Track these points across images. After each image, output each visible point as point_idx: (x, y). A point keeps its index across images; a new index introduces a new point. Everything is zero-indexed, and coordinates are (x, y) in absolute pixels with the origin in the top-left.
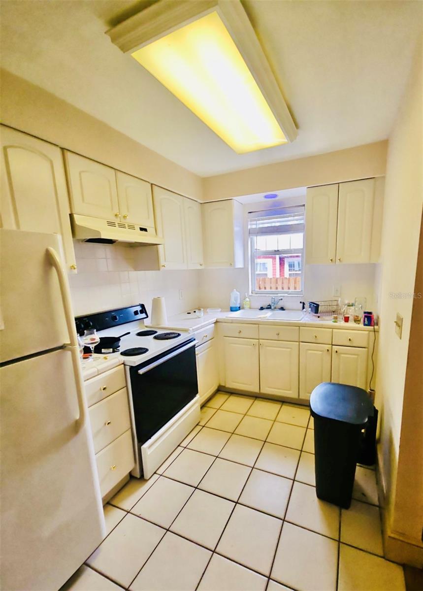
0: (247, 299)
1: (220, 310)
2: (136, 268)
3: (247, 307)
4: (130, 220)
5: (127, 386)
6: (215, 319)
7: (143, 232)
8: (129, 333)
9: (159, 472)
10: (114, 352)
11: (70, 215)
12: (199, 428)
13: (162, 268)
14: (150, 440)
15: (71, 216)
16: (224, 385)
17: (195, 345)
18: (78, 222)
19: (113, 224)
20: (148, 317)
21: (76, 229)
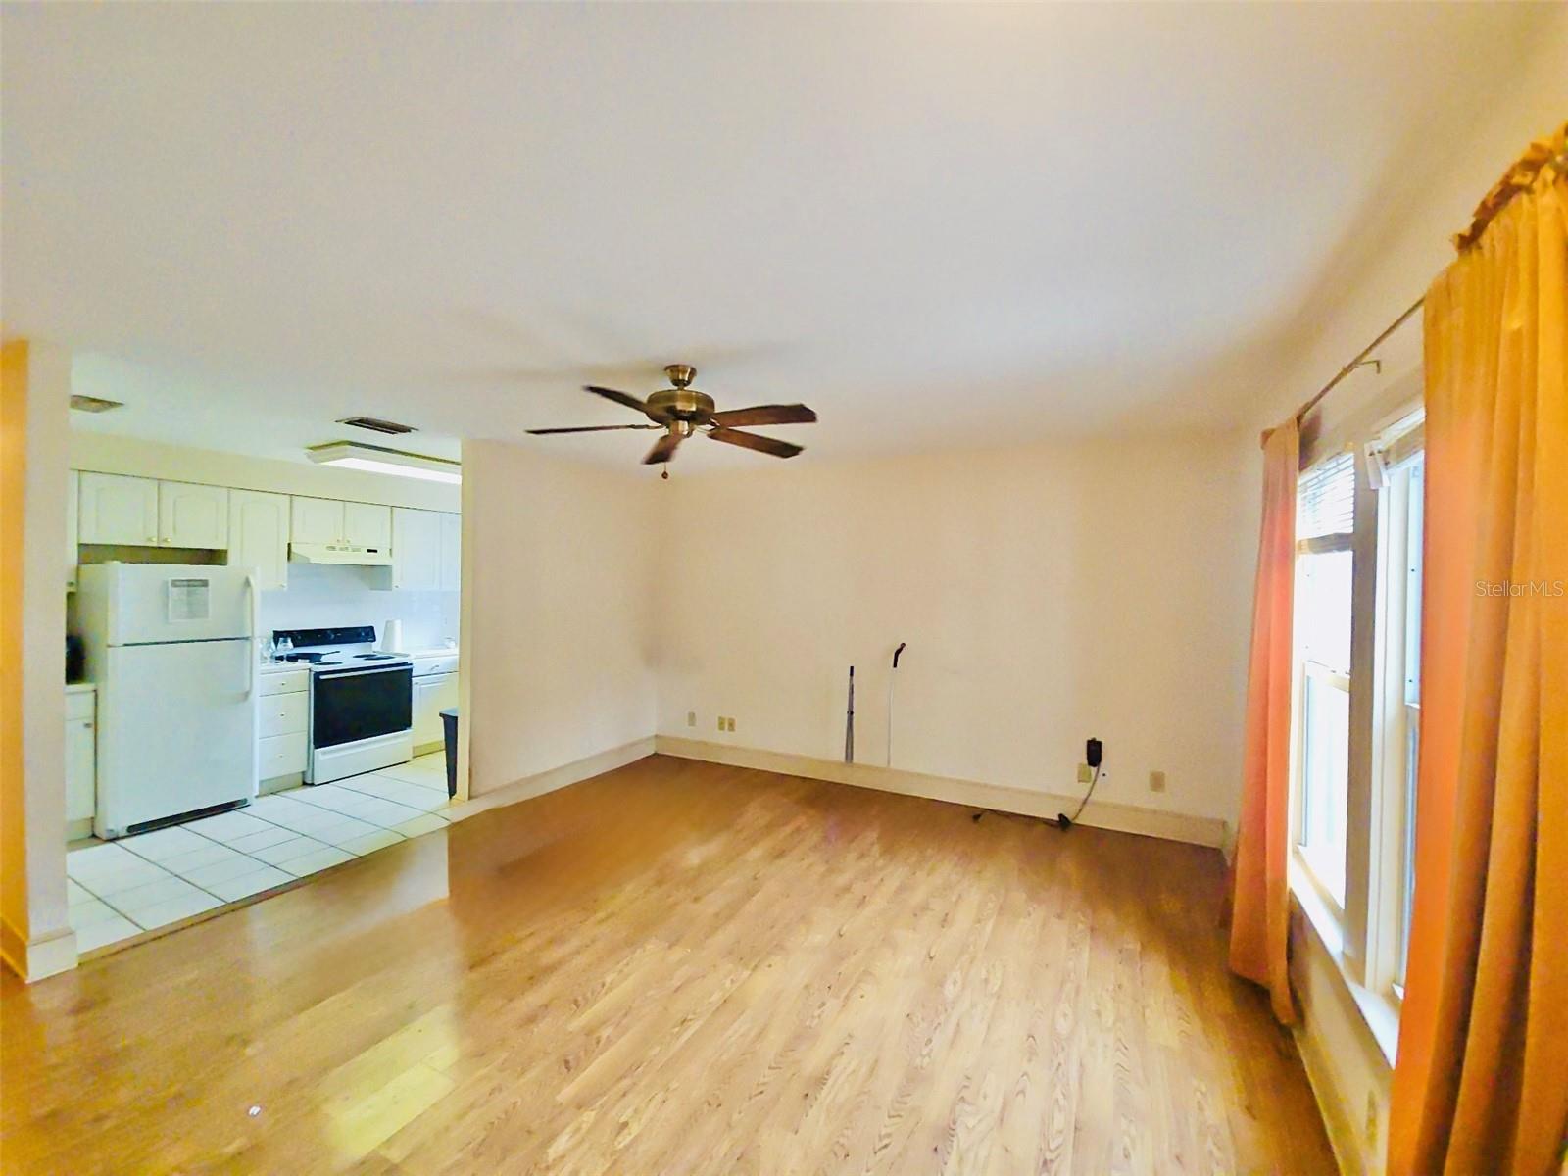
2: (373, 588)
4: (355, 543)
5: (309, 690)
7: (372, 554)
8: (338, 651)
10: (310, 662)
11: (288, 543)
13: (394, 589)
14: (327, 748)
15: (290, 545)
17: (411, 670)
18: (293, 549)
19: (333, 548)
20: (375, 640)
21: (292, 555)
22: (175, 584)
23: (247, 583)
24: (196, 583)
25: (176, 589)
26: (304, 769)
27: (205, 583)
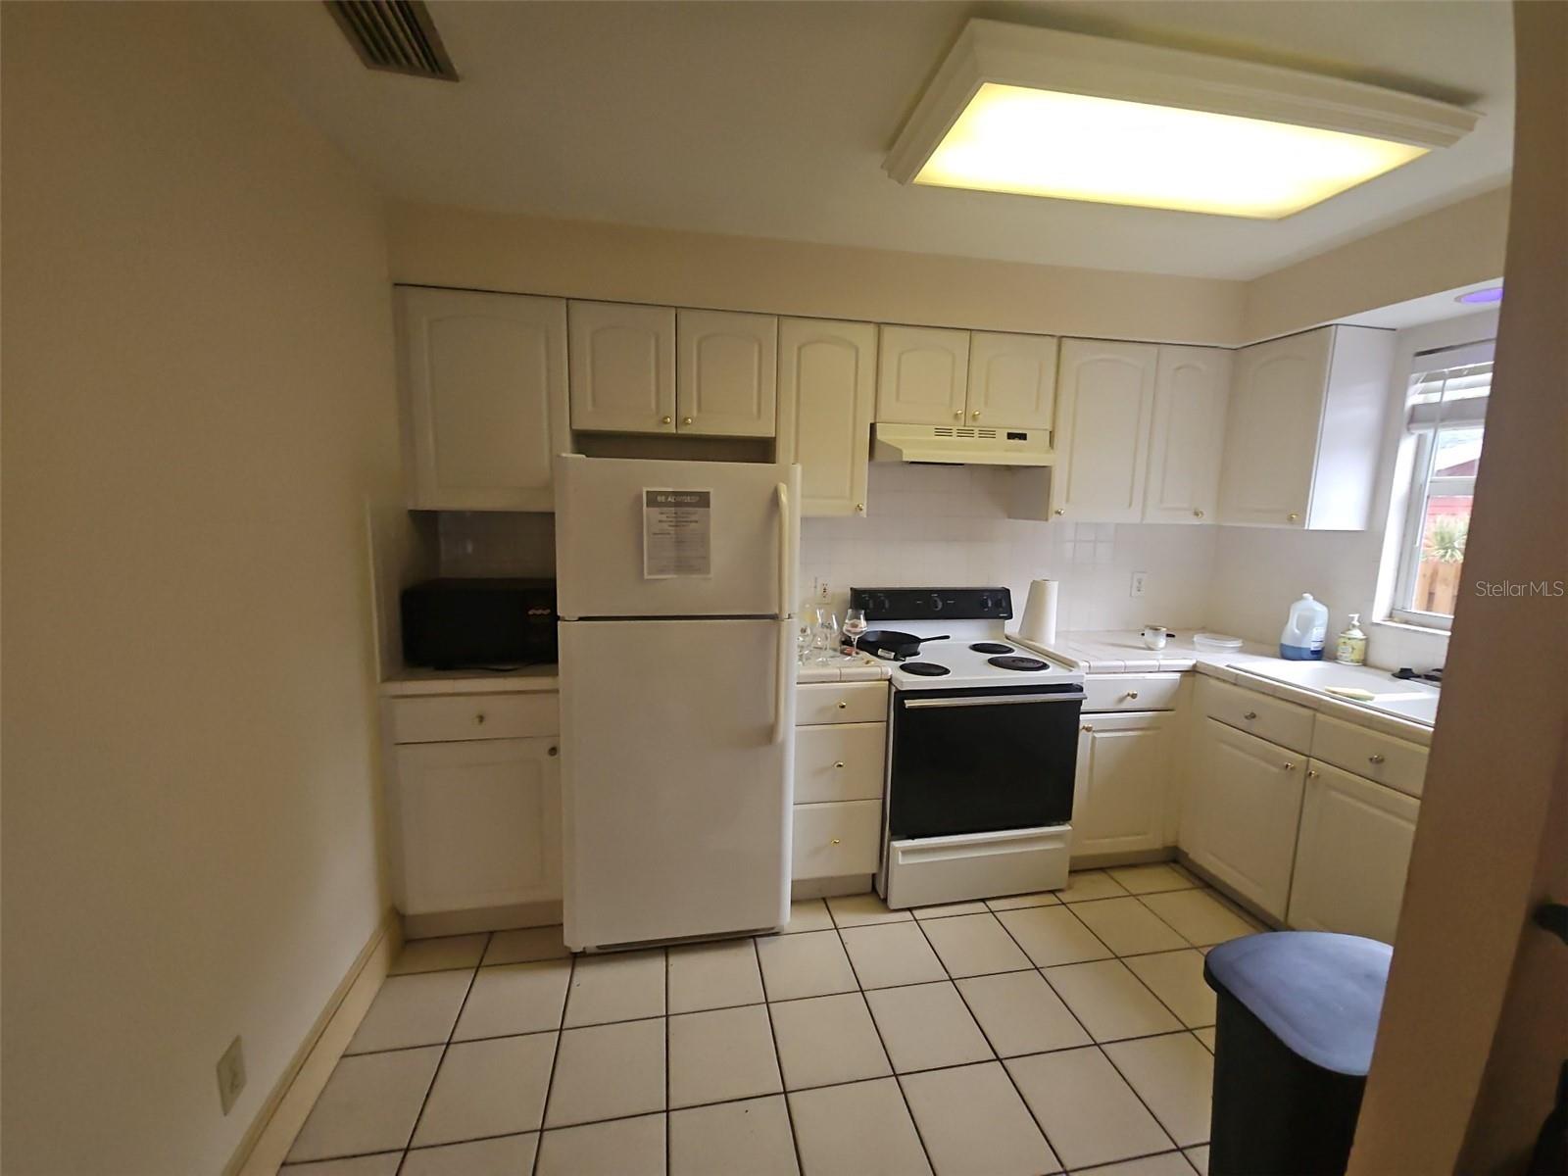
0: (1357, 634)
1: (1237, 644)
2: (1012, 514)
3: (1347, 653)
4: (986, 420)
5: (888, 722)
6: (1194, 662)
7: (1017, 442)
8: (947, 637)
9: (918, 914)
10: (896, 659)
11: (871, 424)
12: (1051, 899)
13: (1053, 518)
14: (911, 841)
15: (873, 427)
16: (1186, 850)
17: (1079, 702)
18: (880, 436)
19: (947, 432)
20: (1011, 618)
21: (877, 446)
22: (653, 499)
23: (775, 500)
24: (688, 499)
25: (655, 510)
26: (875, 871)
27: (703, 499)
